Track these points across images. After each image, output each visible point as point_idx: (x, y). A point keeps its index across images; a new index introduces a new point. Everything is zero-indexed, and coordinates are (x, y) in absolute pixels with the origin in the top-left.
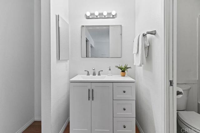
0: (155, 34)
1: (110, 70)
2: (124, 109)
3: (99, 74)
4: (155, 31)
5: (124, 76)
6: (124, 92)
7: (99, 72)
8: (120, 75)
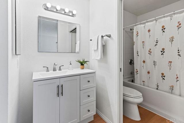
0: (110, 37)
1: (71, 64)
2: (89, 96)
3: (60, 69)
4: (110, 35)
5: (83, 69)
6: (89, 82)
7: (60, 67)
8: (80, 68)
